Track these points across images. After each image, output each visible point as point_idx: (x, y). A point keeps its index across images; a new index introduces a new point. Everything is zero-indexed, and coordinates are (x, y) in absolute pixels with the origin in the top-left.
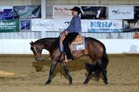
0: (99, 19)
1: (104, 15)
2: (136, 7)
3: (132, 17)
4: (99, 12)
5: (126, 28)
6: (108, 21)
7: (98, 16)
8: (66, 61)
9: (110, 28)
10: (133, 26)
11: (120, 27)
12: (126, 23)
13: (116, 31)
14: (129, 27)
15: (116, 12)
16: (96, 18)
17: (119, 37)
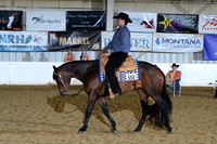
0: (11, 29)
1: (19, 25)
2: (69, 13)
3: (62, 27)
4: (11, 19)
5: (54, 45)
6: (26, 34)
7: (9, 25)
8: (112, 96)
9: (29, 44)
10: (64, 42)
11: (44, 43)
12: (53, 37)
13: (37, 49)
14: (57, 44)
15: (38, 19)
16: (6, 29)
17: (43, 59)
